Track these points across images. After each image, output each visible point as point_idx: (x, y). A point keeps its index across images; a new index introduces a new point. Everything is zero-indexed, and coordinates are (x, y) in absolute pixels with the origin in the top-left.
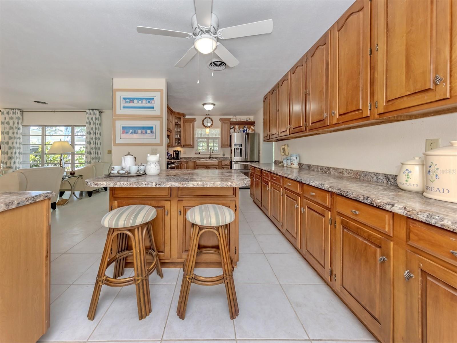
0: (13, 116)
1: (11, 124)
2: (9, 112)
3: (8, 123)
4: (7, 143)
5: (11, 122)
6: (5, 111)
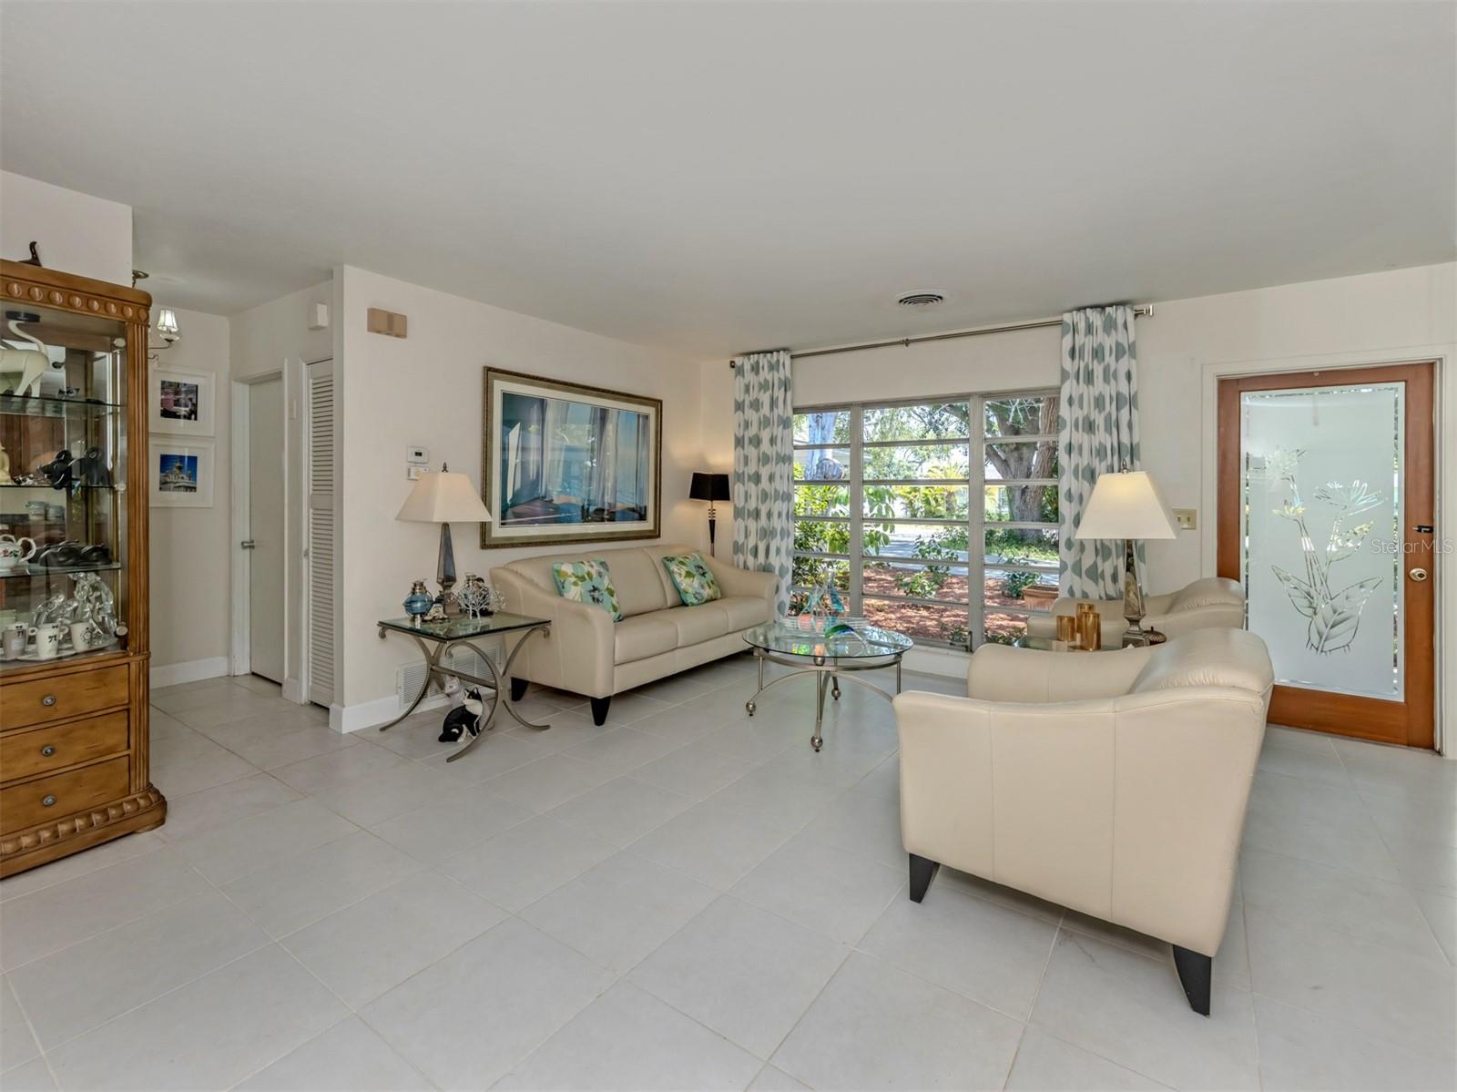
0: (769, 378)
1: (766, 410)
2: (758, 363)
3: (756, 405)
4: (757, 478)
5: (765, 398)
6: (747, 364)
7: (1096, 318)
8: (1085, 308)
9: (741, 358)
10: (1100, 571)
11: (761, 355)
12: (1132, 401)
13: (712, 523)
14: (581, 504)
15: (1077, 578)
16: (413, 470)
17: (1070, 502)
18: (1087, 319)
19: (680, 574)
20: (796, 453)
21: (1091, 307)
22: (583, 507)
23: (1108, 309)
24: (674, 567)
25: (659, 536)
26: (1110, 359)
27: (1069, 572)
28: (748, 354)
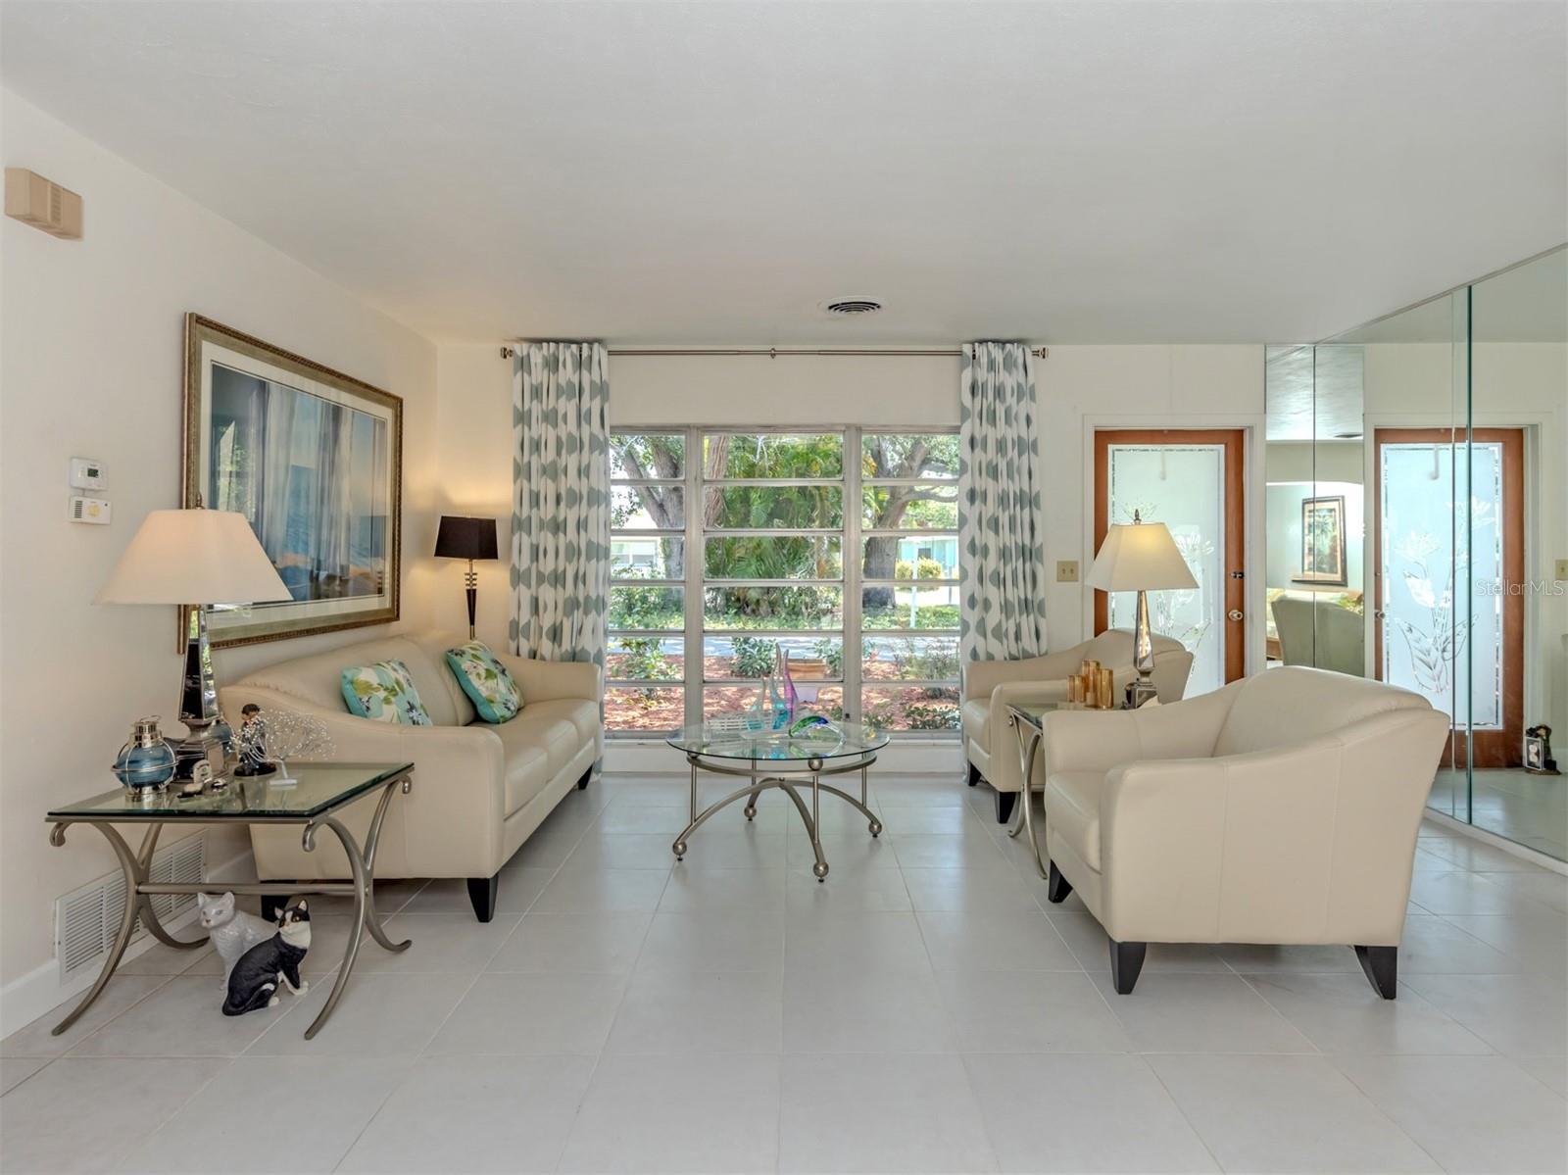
0: (575, 379)
1: (569, 426)
2: (555, 356)
3: (552, 418)
5: (568, 409)
6: (537, 356)
7: (997, 354)
8: (987, 341)
9: (525, 346)
10: (1004, 630)
11: (561, 345)
12: (1034, 447)
13: (471, 595)
14: (309, 568)
15: (982, 639)
16: (87, 502)
17: (974, 555)
18: (988, 352)
19: (478, 675)
20: (614, 489)
21: (993, 342)
22: (312, 572)
23: (1008, 346)
24: (465, 664)
25: (397, 618)
26: (1011, 400)
27: (972, 633)
28: (539, 341)
